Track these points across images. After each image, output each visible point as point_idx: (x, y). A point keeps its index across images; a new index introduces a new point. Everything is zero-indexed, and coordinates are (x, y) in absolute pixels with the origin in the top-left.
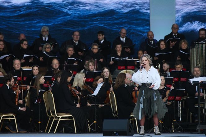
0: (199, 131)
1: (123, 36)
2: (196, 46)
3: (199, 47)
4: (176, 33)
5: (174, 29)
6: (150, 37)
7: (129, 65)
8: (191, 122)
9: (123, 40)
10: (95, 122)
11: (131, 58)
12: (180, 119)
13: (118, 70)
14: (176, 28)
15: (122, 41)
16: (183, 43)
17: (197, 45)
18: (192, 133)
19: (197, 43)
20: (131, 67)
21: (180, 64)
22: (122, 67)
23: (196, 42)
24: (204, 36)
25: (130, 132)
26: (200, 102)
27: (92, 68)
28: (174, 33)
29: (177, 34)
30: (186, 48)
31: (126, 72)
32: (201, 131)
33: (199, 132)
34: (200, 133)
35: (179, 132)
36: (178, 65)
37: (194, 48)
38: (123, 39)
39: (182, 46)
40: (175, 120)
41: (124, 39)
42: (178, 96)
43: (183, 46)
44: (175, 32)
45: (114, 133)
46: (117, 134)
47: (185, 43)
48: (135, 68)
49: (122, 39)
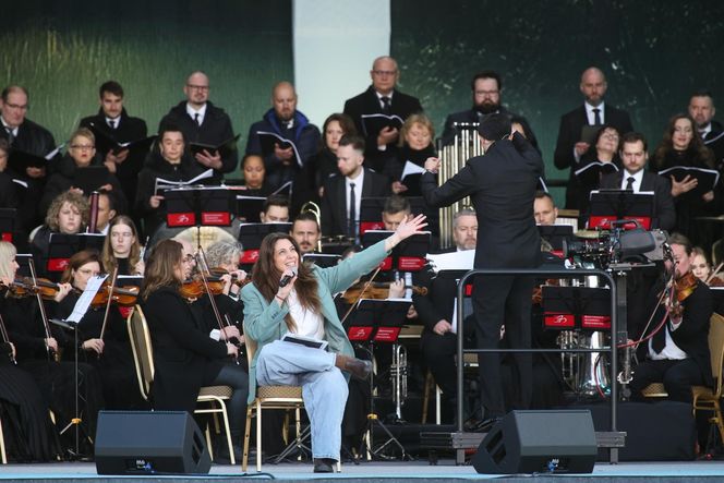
0: (461, 455)
1: (196, 100)
2: (460, 137)
3: (471, 144)
4: (387, 91)
5: (379, 77)
6: (280, 105)
7: (211, 211)
8: (438, 422)
9: (197, 115)
10: (75, 421)
11: (220, 184)
12: (398, 413)
13: (169, 227)
14: (387, 73)
15: (193, 117)
16: (415, 128)
17: (466, 133)
18: (434, 463)
19: (465, 128)
20: (215, 217)
21: (404, 208)
22: (183, 218)
23: (459, 122)
24: (494, 98)
25: (196, 458)
26: (465, 347)
27: (72, 224)
28: (382, 92)
29: (390, 96)
30: (425, 146)
31: (199, 234)
32: (467, 455)
33: (458, 461)
34: (463, 465)
35: (389, 460)
36: (396, 211)
37: (454, 144)
38: (198, 113)
39: (411, 136)
40: (375, 417)
41: (202, 111)
42: (386, 326)
43: (414, 138)
44: (384, 87)
45: (138, 462)
46: (148, 466)
47: (419, 127)
48: (231, 221)
49: (191, 111)
